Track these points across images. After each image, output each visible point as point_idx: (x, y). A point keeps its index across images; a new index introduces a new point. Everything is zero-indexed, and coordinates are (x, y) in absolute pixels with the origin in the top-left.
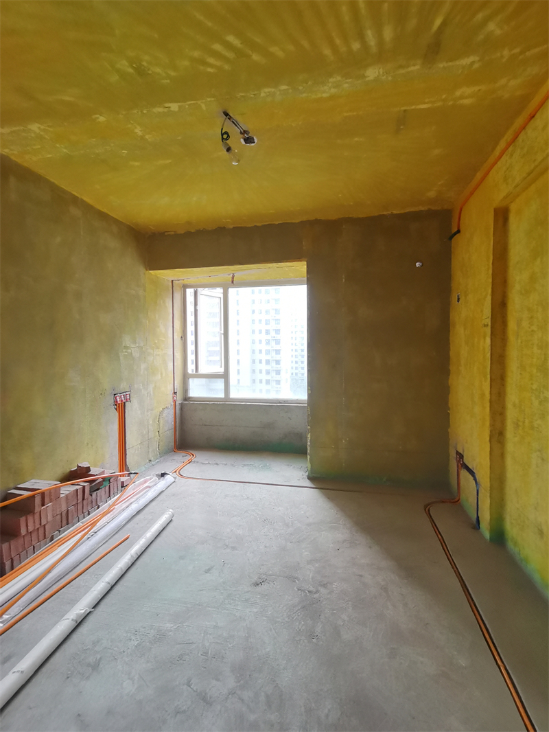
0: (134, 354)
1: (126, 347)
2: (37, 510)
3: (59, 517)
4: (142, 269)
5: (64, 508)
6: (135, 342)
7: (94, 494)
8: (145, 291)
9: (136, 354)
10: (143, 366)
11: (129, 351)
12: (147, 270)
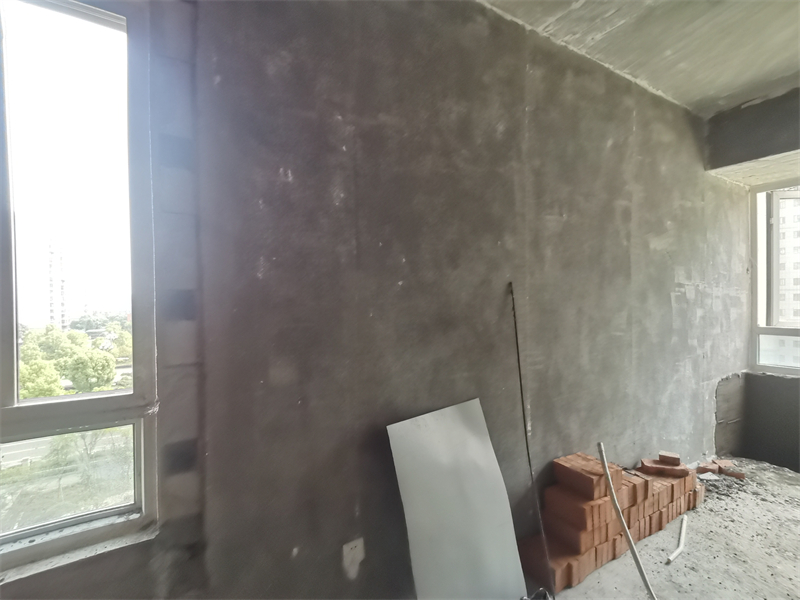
0: (688, 295)
1: (681, 285)
4: (699, 169)
8: (703, 200)
9: (691, 294)
10: (699, 312)
11: (683, 290)
12: (706, 169)
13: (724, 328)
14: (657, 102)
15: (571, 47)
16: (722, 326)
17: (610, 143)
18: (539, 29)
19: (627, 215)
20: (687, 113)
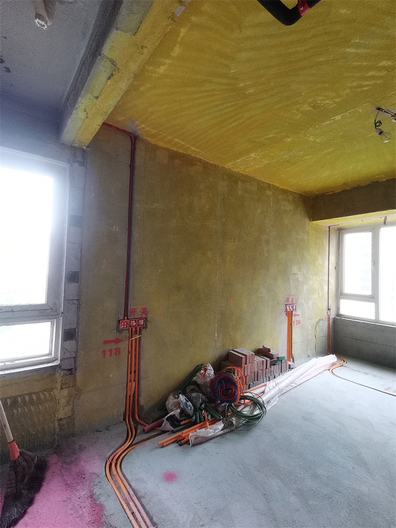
0: (299, 279)
1: (294, 274)
2: (243, 366)
3: (253, 374)
4: (307, 220)
5: (256, 370)
6: (300, 271)
7: (272, 367)
8: (309, 236)
9: (300, 278)
10: (305, 287)
11: (296, 276)
12: (310, 221)
13: (320, 295)
14: (284, 192)
15: (240, 172)
16: (319, 294)
17: (259, 211)
18: (226, 166)
19: (268, 242)
20: (301, 195)
